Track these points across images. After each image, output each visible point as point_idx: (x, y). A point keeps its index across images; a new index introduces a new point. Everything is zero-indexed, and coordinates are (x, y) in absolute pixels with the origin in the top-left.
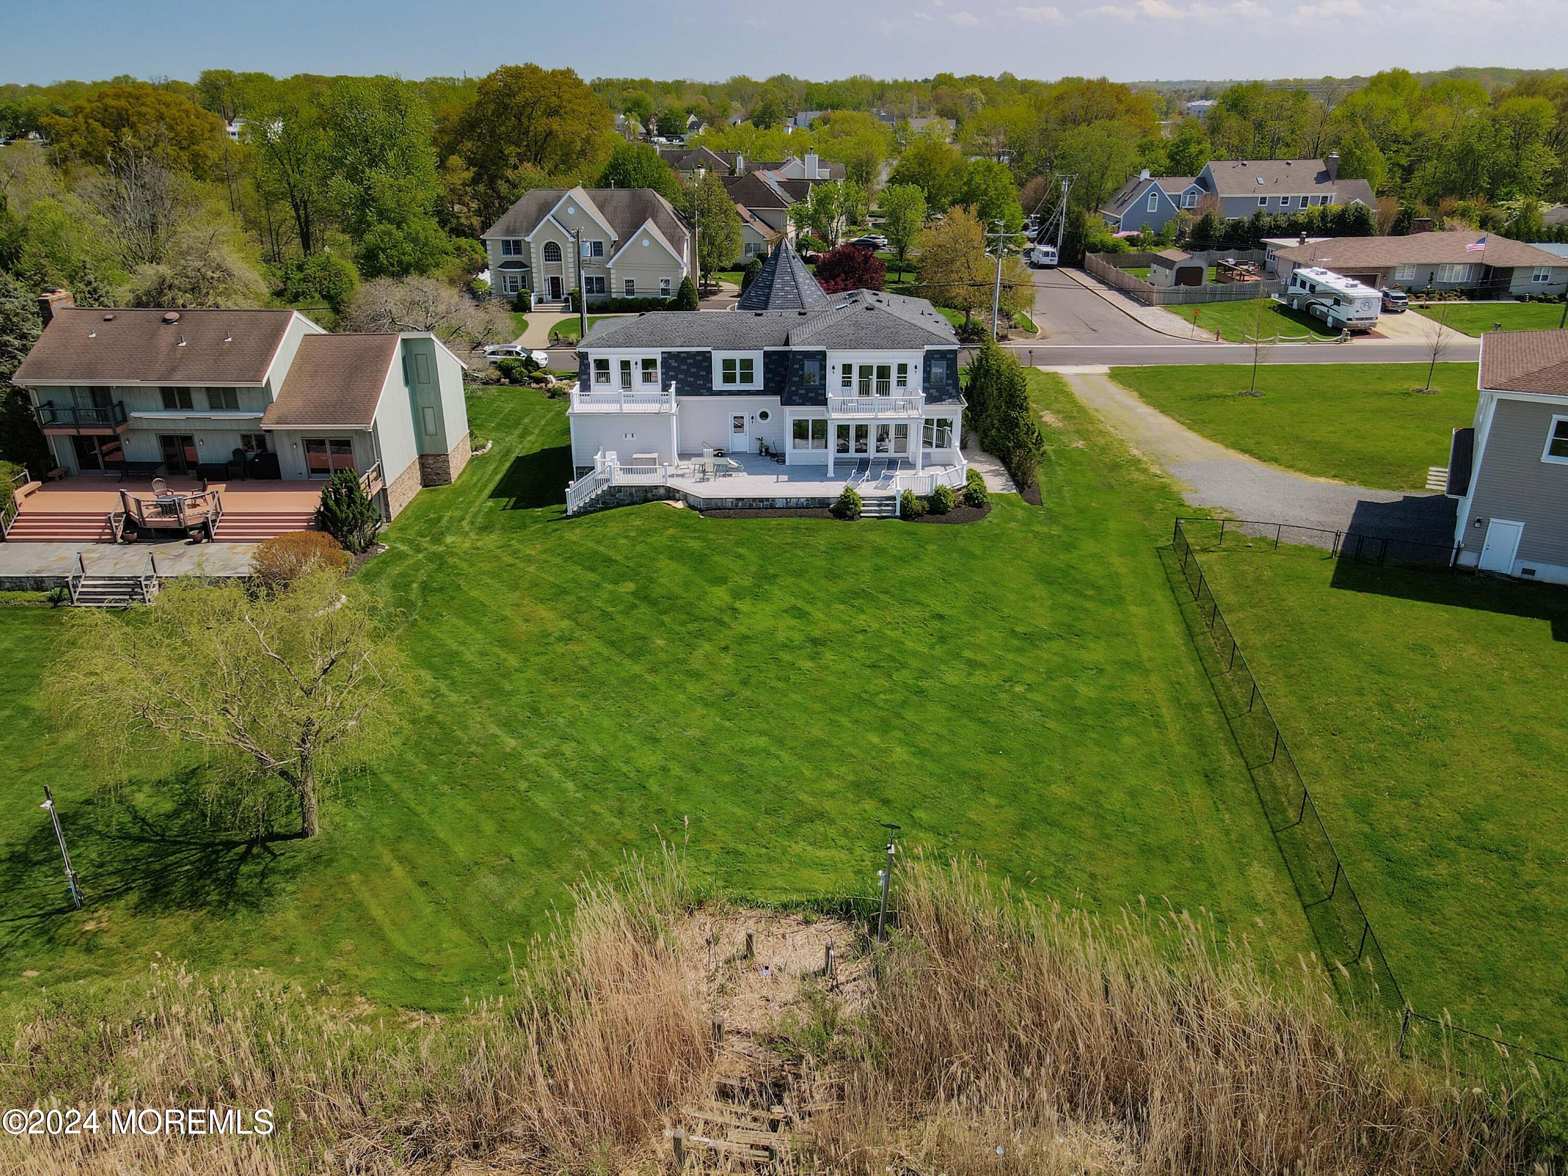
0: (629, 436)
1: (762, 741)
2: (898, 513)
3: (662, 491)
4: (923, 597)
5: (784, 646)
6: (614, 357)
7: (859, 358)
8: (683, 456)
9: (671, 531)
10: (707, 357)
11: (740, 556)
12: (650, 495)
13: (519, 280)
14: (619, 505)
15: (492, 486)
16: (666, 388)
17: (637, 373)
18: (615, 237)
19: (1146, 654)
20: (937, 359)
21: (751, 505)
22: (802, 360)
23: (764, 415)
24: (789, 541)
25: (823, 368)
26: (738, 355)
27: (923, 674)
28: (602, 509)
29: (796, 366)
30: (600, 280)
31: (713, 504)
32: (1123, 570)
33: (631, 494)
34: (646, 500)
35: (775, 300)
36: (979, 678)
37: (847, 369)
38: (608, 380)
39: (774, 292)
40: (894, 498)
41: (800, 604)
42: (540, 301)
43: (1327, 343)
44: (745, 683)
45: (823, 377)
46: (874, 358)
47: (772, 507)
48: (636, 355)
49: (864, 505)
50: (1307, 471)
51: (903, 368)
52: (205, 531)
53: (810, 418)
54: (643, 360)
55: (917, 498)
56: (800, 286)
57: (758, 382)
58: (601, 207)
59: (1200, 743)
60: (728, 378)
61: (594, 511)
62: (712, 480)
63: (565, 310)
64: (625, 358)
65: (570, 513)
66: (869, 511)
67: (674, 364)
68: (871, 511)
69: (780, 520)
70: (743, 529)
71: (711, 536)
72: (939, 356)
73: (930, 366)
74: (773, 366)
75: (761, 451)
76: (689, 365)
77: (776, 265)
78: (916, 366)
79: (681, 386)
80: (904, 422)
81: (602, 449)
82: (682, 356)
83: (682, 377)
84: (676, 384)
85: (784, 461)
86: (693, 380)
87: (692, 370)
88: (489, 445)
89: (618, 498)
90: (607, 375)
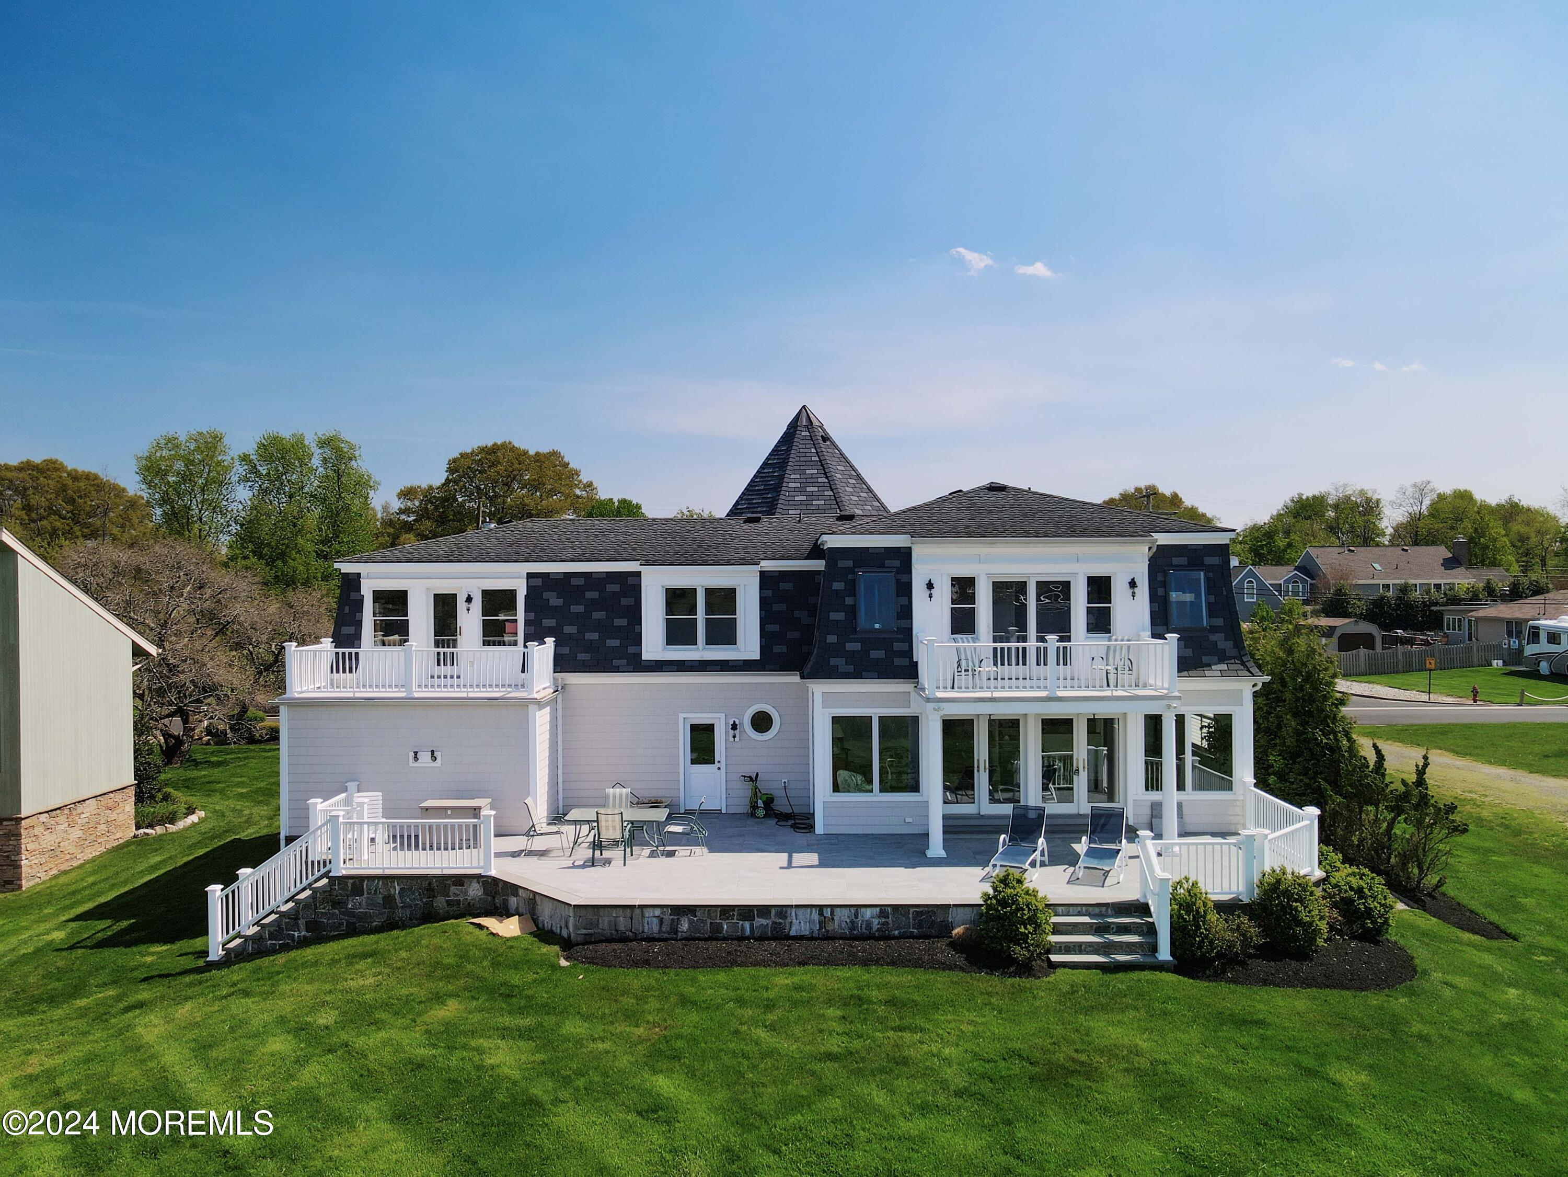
0: (425, 757)
2: (1164, 953)
3: (475, 891)
6: (420, 583)
9: (451, 1010)
10: (631, 584)
12: (440, 903)
14: (352, 931)
17: (470, 621)
20: (1180, 568)
21: (717, 928)
22: (851, 570)
23: (762, 722)
24: (834, 1044)
25: (905, 589)
28: (304, 943)
29: (838, 586)
31: (605, 923)
33: (389, 900)
34: (429, 917)
37: (963, 588)
38: (404, 640)
39: (784, 495)
40: (1145, 908)
45: (906, 612)
46: (1028, 564)
47: (779, 935)
48: (470, 580)
49: (1058, 929)
51: (1100, 587)
53: (875, 712)
54: (486, 594)
55: (1220, 907)
56: (839, 486)
57: (748, 642)
60: (678, 633)
61: (286, 948)
62: (617, 863)
64: (445, 587)
65: (216, 953)
66: (1074, 946)
67: (554, 600)
68: (1079, 948)
69: (801, 976)
70: (685, 1001)
71: (573, 1027)
72: (1183, 560)
73: (1164, 584)
74: (782, 607)
75: (754, 807)
76: (593, 605)
77: (788, 451)
78: (1133, 584)
79: (566, 650)
80: (1103, 711)
81: (352, 786)
82: (574, 582)
83: (569, 629)
84: (557, 645)
85: (811, 827)
86: (595, 636)
87: (596, 615)
88: (193, 818)
89: (351, 914)
90: (402, 628)
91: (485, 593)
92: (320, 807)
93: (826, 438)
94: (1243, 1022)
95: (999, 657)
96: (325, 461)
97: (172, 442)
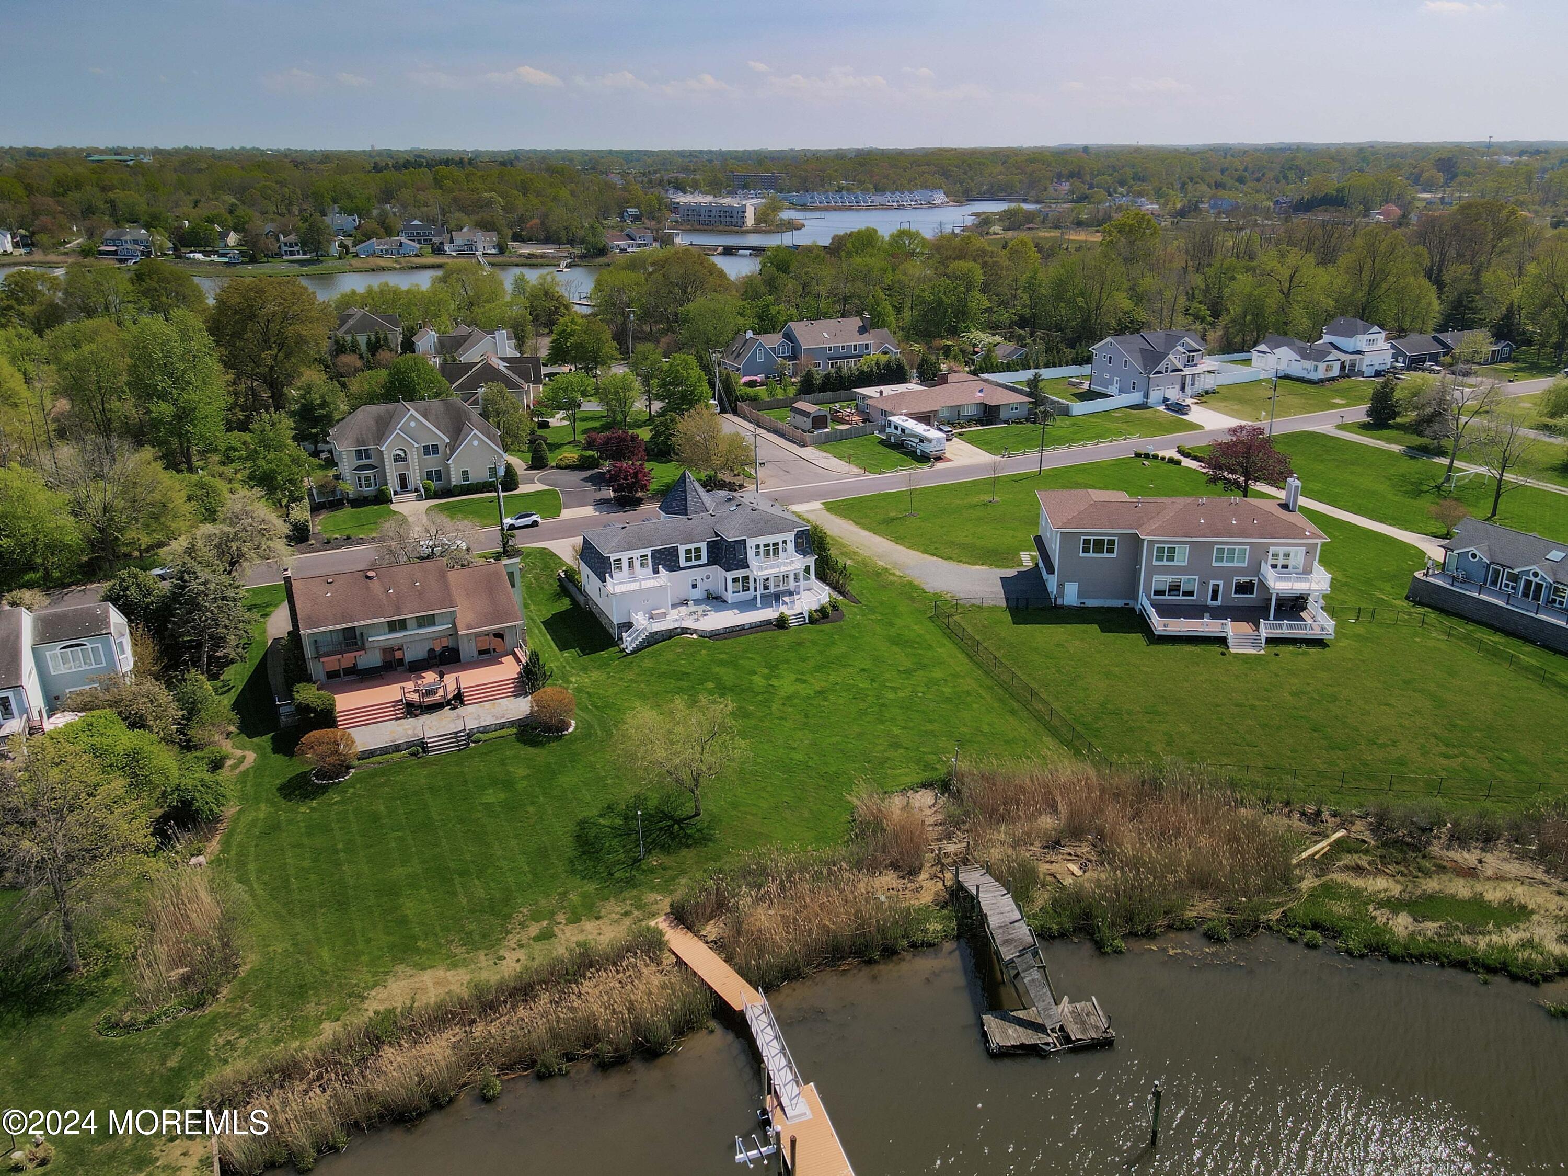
0: (645, 602)
2: (809, 621)
3: (680, 630)
4: (850, 662)
5: (809, 698)
6: (624, 557)
7: (762, 541)
8: (674, 606)
9: (704, 651)
10: (676, 549)
11: (750, 659)
12: (674, 634)
13: (372, 478)
14: (657, 643)
16: (656, 571)
17: (637, 564)
18: (448, 441)
19: (958, 669)
20: (800, 536)
21: (733, 630)
22: (731, 545)
23: (708, 578)
24: (767, 646)
25: (745, 548)
26: (692, 546)
28: (647, 647)
29: (731, 549)
30: (438, 472)
31: (714, 633)
32: (922, 632)
33: (660, 636)
34: (671, 637)
35: (690, 508)
36: (901, 694)
37: (758, 547)
38: (621, 571)
39: (690, 503)
40: (802, 613)
41: (800, 677)
42: (396, 493)
43: (924, 469)
44: (807, 717)
45: (746, 553)
46: (770, 539)
47: (744, 629)
48: (636, 554)
49: (789, 621)
50: (969, 563)
51: (785, 542)
52: (459, 699)
53: (741, 576)
54: (641, 556)
55: (814, 611)
57: (704, 559)
58: (425, 416)
59: (1001, 700)
60: (688, 559)
61: (643, 649)
62: (704, 619)
63: (419, 498)
64: (630, 557)
65: (630, 652)
66: (793, 623)
67: (659, 556)
68: (795, 622)
69: (756, 635)
71: (726, 651)
72: (801, 533)
73: (797, 539)
74: (711, 549)
75: (712, 600)
76: (666, 556)
77: (685, 487)
78: (791, 541)
82: (663, 550)
83: (661, 562)
85: (729, 603)
86: (670, 563)
87: (669, 558)
89: (656, 640)
90: (621, 568)
92: (634, 616)
94: (822, 631)
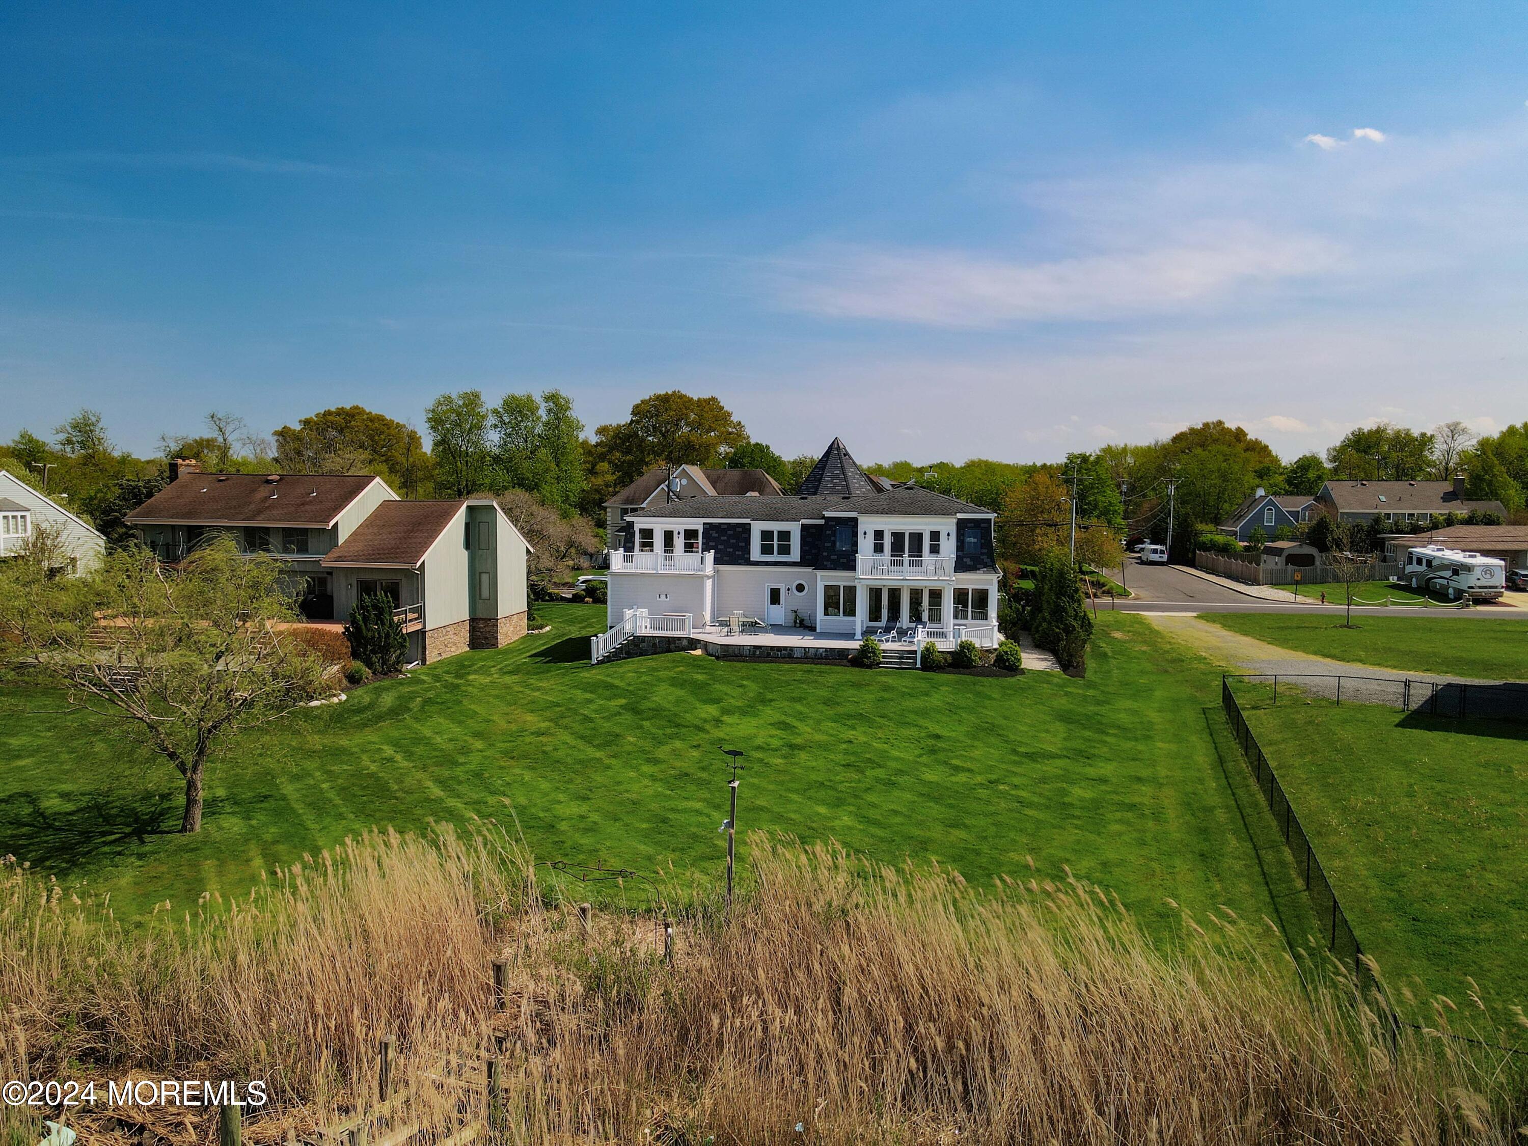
0: (663, 597)
1: (698, 805)
2: (919, 665)
3: (685, 643)
4: (922, 722)
5: (759, 748)
6: (659, 526)
7: (891, 524)
9: (681, 668)
10: (746, 528)
11: (741, 686)
12: (672, 646)
14: (641, 655)
15: (534, 652)
16: (705, 557)
17: (679, 542)
20: (969, 528)
21: (768, 654)
22: (834, 526)
23: (800, 588)
24: (797, 678)
25: (856, 535)
26: (776, 527)
27: (900, 772)
28: (624, 658)
29: (828, 532)
31: (730, 650)
32: (1157, 720)
33: (654, 644)
34: (670, 649)
36: (962, 778)
37: (879, 535)
38: (652, 551)
39: (823, 483)
40: (915, 652)
41: (790, 720)
43: (1447, 609)
44: (703, 769)
45: (856, 544)
46: (906, 524)
48: (679, 525)
49: (884, 657)
51: (935, 536)
53: (842, 584)
55: (941, 653)
56: (850, 479)
57: (795, 554)
58: (713, 482)
60: (766, 549)
61: (619, 660)
62: (736, 634)
64: (669, 528)
65: (594, 661)
66: (888, 662)
67: (715, 534)
68: (891, 663)
70: (754, 669)
71: (719, 672)
72: (972, 525)
73: (963, 535)
74: (810, 540)
75: (795, 622)
76: (730, 537)
77: (827, 460)
78: (948, 535)
79: (719, 556)
80: (936, 586)
81: (635, 607)
82: (723, 527)
83: (720, 547)
84: (715, 553)
85: (815, 630)
86: (731, 550)
87: (732, 541)
88: (548, 628)
89: (641, 649)
90: (651, 545)
91: (685, 531)
92: (628, 613)
93: (846, 454)
95: (893, 563)
96: (549, 411)
97: (448, 400)
